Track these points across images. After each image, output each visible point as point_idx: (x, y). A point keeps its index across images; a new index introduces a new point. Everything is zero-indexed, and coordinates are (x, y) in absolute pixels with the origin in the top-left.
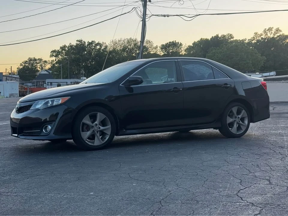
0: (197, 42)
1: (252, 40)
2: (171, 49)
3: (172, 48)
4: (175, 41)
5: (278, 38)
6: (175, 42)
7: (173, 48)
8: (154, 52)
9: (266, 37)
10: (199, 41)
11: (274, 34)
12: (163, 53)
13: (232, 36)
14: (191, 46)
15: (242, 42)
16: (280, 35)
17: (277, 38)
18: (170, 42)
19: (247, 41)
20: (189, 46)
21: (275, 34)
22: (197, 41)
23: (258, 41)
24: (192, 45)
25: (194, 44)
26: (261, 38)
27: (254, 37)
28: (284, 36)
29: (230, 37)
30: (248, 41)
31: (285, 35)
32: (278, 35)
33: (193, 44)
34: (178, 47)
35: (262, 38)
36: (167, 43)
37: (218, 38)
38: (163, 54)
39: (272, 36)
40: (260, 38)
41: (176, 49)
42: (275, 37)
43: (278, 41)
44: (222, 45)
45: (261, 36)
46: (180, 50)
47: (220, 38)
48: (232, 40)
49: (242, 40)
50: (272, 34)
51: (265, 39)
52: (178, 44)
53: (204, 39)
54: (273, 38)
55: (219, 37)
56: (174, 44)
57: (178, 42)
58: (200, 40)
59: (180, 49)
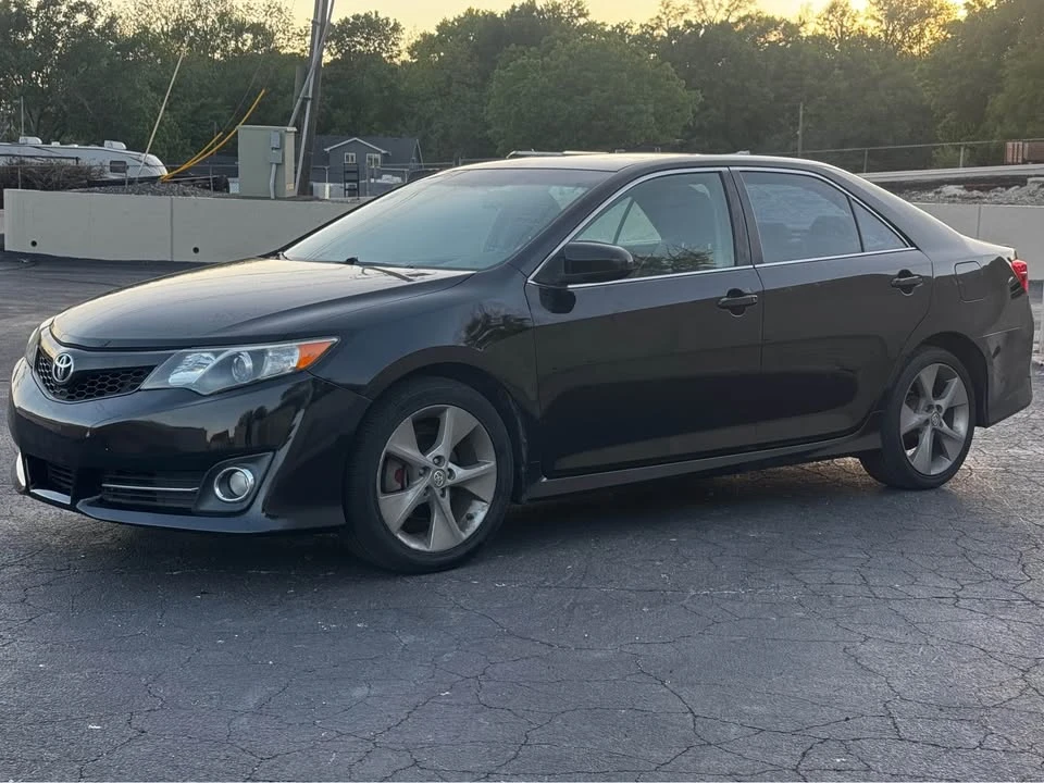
0: (453, 23)
1: (653, 29)
2: (361, 44)
3: (363, 40)
4: (376, 13)
5: (741, 26)
6: (373, 16)
7: (367, 39)
8: (297, 51)
9: (703, 21)
10: (459, 20)
11: (728, 10)
12: (332, 55)
13: (583, 9)
14: (431, 36)
15: (620, 32)
16: (748, 16)
17: (736, 24)
18: (357, 17)
19: (635, 30)
20: (424, 35)
21: (731, 9)
22: (455, 20)
23: (673, 32)
24: (437, 33)
25: (443, 27)
26: (685, 21)
27: (658, 17)
28: (760, 19)
29: (574, 12)
30: (639, 32)
31: (765, 15)
32: (742, 13)
33: (439, 28)
34: (388, 39)
35: (688, 24)
36: (347, 20)
37: (535, 14)
38: (332, 58)
39: (719, 17)
40: (681, 23)
41: (379, 44)
42: (730, 21)
43: (742, 35)
44: (546, 38)
45: (682, 13)
46: (394, 48)
47: (541, 12)
48: (582, 21)
49: (618, 26)
50: (723, 10)
51: (699, 26)
52: (388, 23)
53: (477, 11)
54: (724, 25)
55: (537, 11)
56: (370, 26)
57: (387, 19)
58: (466, 14)
59: (393, 44)
